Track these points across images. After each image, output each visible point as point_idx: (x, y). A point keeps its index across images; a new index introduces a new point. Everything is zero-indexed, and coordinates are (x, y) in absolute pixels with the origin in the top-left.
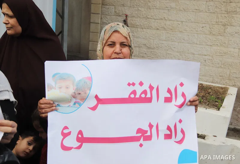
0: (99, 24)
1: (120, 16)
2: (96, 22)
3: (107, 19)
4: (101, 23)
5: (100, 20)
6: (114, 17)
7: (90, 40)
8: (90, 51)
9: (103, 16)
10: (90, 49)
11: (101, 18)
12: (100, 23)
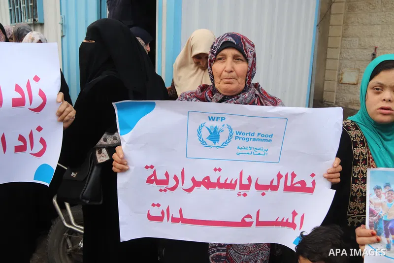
0: (338, 60)
1: (366, 49)
2: (335, 58)
3: (348, 54)
4: (341, 58)
5: (339, 55)
6: (358, 50)
7: (326, 79)
8: (324, 92)
9: (343, 50)
10: (325, 90)
11: (341, 53)
12: (339, 58)
